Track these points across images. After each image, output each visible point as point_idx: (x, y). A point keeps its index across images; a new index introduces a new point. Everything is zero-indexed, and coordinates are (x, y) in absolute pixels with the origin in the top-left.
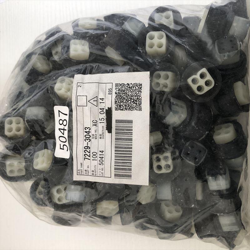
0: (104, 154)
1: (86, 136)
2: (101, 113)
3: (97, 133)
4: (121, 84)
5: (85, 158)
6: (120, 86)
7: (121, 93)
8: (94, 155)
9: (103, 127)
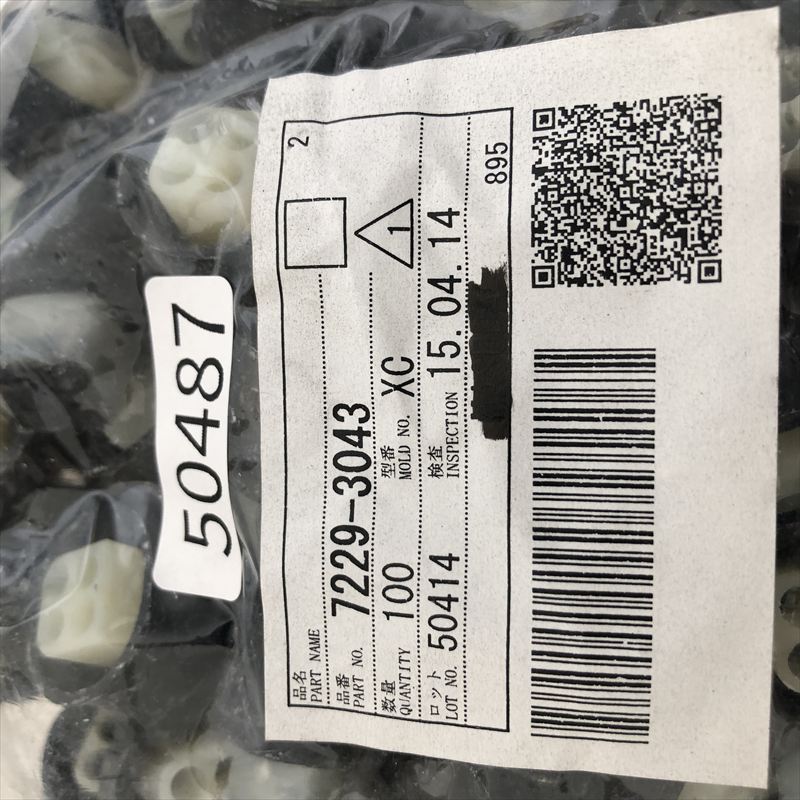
0: (462, 581)
1: (344, 461)
2: (435, 307)
3: (411, 441)
4: (569, 108)
5: (335, 602)
6: (562, 124)
7: (575, 165)
8: (397, 583)
9: (451, 398)
